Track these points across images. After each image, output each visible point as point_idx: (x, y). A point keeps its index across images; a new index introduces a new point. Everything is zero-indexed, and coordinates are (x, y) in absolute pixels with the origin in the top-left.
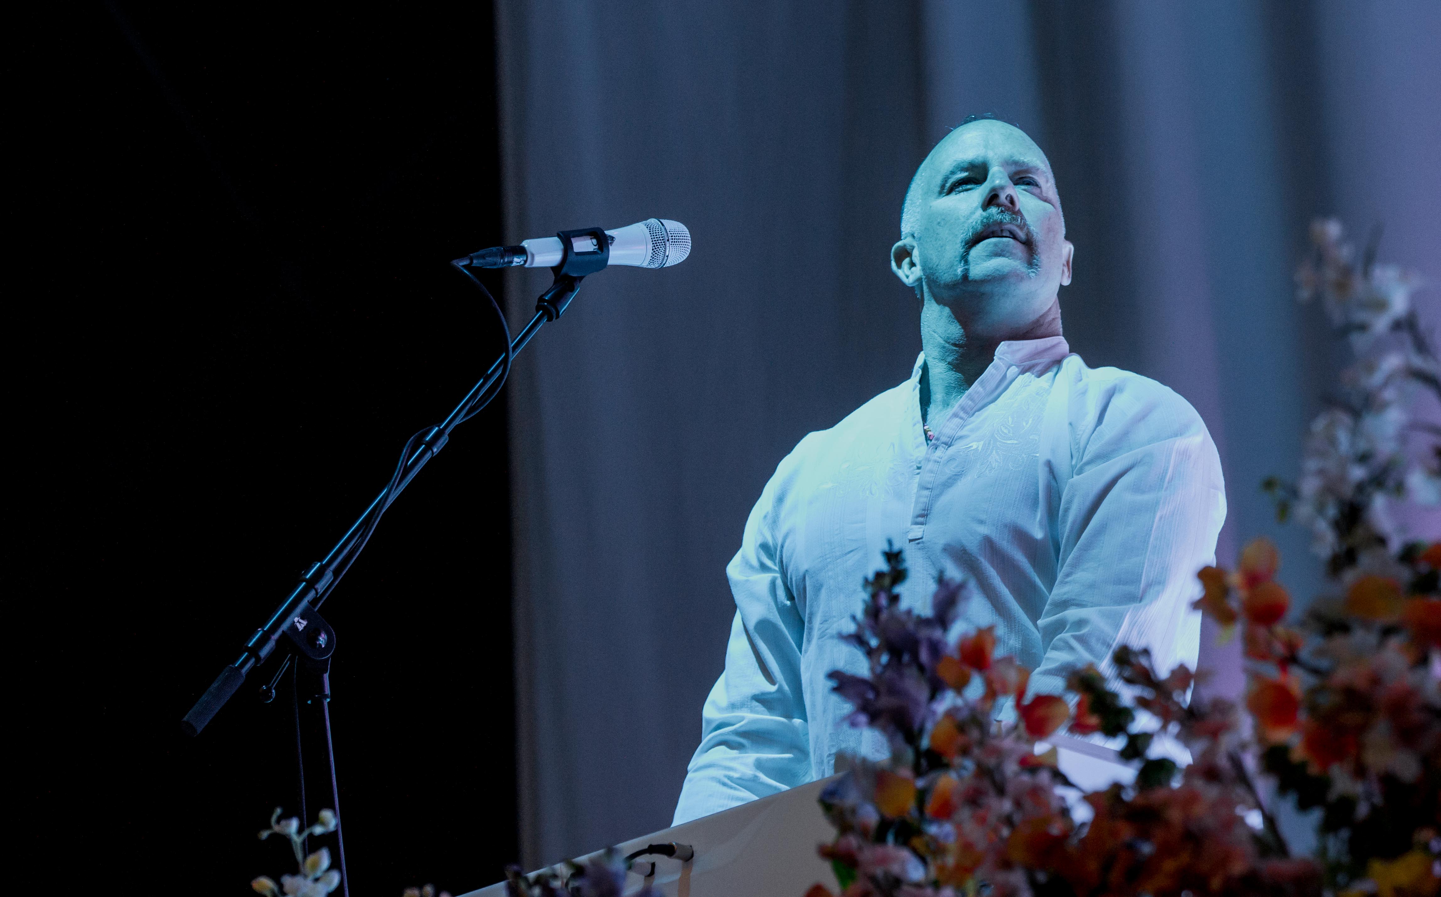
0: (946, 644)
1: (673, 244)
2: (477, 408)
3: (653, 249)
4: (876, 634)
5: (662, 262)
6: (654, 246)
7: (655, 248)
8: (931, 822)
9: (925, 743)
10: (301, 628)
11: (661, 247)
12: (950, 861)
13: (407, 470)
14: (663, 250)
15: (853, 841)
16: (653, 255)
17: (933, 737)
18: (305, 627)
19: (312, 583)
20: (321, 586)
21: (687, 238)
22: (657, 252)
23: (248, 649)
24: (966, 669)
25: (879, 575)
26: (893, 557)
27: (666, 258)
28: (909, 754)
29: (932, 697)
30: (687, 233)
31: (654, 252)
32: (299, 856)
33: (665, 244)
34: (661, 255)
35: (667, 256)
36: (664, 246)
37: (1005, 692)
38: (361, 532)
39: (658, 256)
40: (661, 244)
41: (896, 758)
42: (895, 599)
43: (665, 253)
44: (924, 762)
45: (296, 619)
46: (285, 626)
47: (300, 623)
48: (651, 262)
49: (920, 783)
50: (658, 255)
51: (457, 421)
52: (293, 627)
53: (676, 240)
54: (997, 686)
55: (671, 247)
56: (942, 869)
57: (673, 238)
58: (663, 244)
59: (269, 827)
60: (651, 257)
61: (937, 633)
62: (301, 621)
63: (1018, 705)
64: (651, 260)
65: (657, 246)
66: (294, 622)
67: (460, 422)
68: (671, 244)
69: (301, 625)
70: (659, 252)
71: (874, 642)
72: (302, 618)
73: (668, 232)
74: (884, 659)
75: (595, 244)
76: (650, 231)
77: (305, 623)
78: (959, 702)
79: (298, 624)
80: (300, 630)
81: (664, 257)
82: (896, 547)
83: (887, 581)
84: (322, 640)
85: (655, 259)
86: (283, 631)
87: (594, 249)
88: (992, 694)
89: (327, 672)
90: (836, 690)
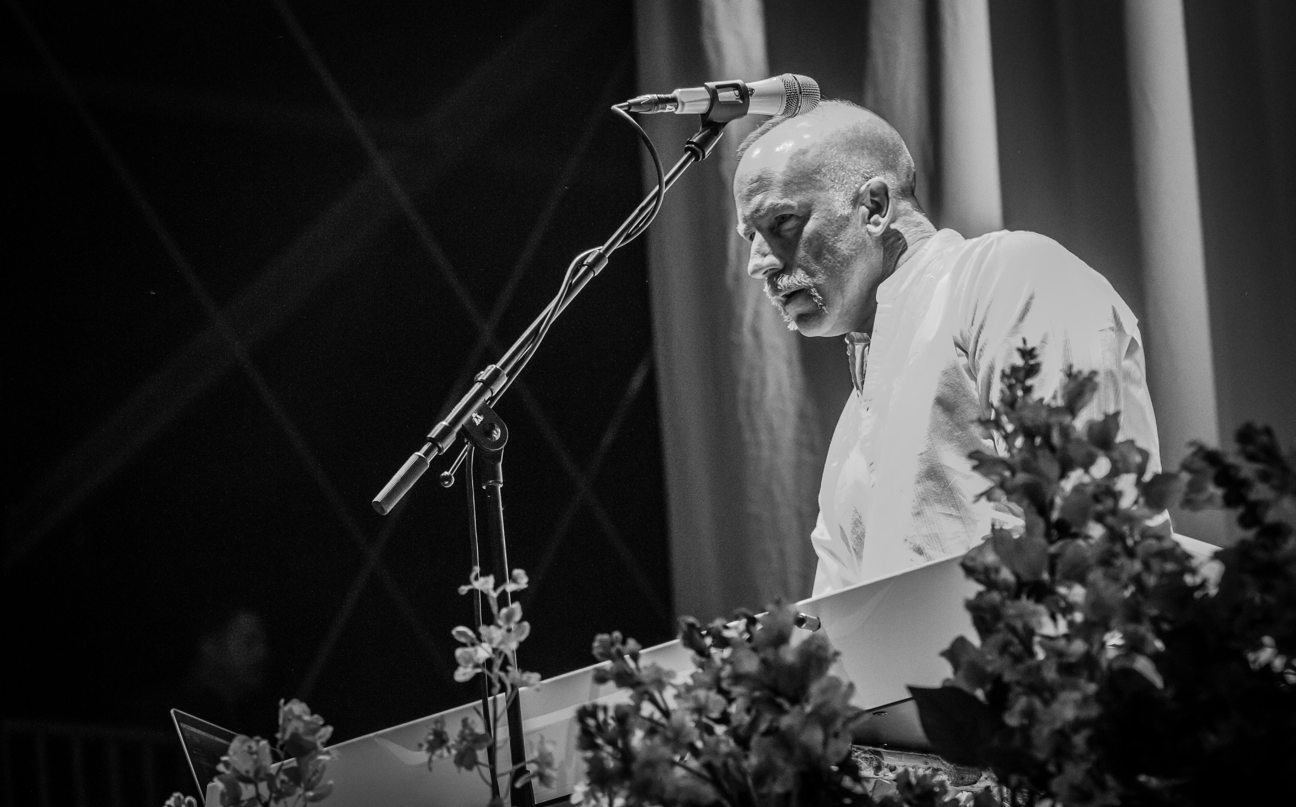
0: (1074, 428)
1: (805, 97)
2: (633, 235)
3: (787, 101)
4: (1011, 421)
5: (795, 112)
6: (788, 98)
7: (789, 100)
8: (1061, 584)
9: (1055, 515)
10: (478, 423)
11: (794, 99)
12: (1078, 617)
13: (571, 288)
14: (795, 102)
15: (996, 596)
16: (787, 106)
17: (1063, 509)
18: (482, 422)
19: (488, 384)
20: (497, 388)
21: (817, 91)
22: (791, 103)
23: (431, 440)
24: (1094, 449)
25: (1015, 369)
26: (1027, 354)
27: (798, 108)
28: (1041, 525)
29: (1063, 475)
30: (817, 86)
31: (788, 103)
32: (495, 609)
33: (797, 96)
34: (794, 105)
35: (800, 107)
36: (797, 98)
37: (1128, 471)
38: (532, 338)
39: (792, 107)
40: (794, 96)
41: (1029, 528)
42: (1028, 390)
43: (798, 104)
44: (1055, 533)
45: (474, 415)
46: (464, 420)
47: (477, 418)
48: (785, 112)
49: (1053, 549)
50: (791, 105)
51: (616, 247)
52: (471, 421)
53: (807, 93)
54: (1120, 465)
55: (803, 99)
56: (1071, 624)
57: (805, 90)
58: (796, 96)
59: (468, 582)
60: (786, 107)
61: (1067, 419)
62: (478, 416)
63: (1139, 483)
64: (785, 110)
65: (791, 97)
66: (472, 418)
67: (619, 247)
68: (803, 97)
69: (478, 420)
70: (792, 103)
71: (1010, 428)
72: (479, 414)
73: (801, 86)
74: (1019, 442)
75: (737, 94)
76: (785, 85)
77: (481, 418)
78: (1086, 479)
79: (475, 419)
80: (477, 425)
81: (797, 108)
82: (1029, 346)
83: (1021, 375)
84: (497, 435)
85: (789, 109)
86: (462, 425)
87: (736, 99)
88: (1115, 472)
89: (500, 461)
90: (975, 468)
